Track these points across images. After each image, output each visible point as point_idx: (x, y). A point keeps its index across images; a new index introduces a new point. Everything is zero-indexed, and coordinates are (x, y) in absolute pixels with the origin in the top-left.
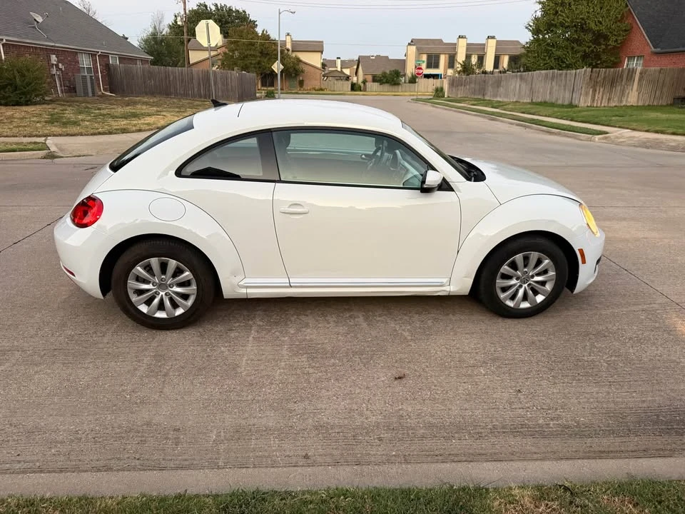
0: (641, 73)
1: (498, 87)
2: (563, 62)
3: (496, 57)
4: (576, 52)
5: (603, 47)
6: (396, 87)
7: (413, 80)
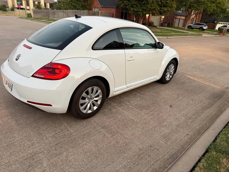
0: (101, 13)
1: (54, 15)
2: (76, 8)
3: (44, 3)
4: (79, 4)
5: (87, 4)
6: (6, 12)
7: (13, 9)
